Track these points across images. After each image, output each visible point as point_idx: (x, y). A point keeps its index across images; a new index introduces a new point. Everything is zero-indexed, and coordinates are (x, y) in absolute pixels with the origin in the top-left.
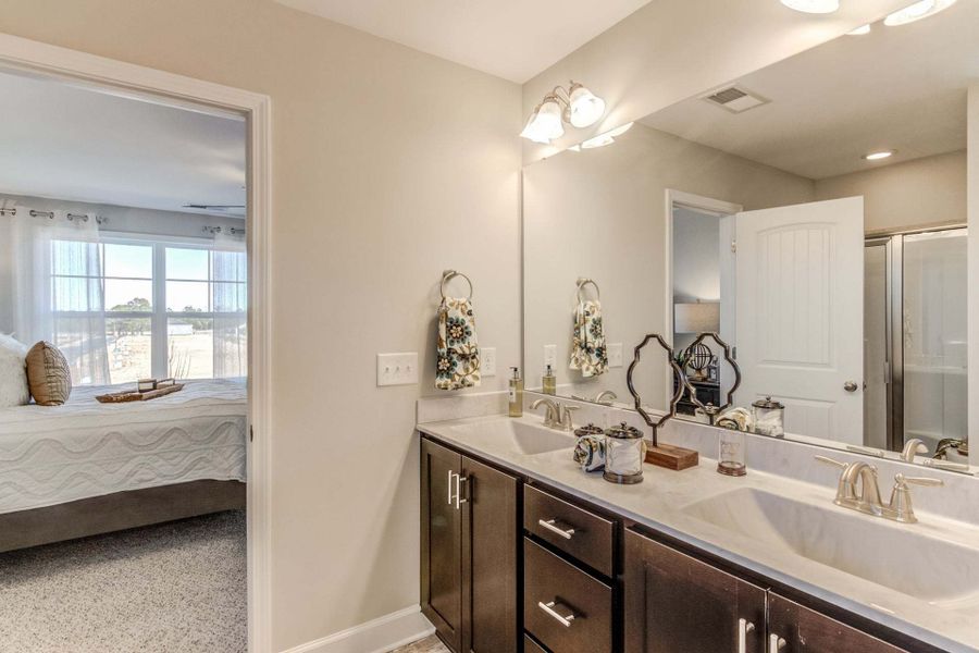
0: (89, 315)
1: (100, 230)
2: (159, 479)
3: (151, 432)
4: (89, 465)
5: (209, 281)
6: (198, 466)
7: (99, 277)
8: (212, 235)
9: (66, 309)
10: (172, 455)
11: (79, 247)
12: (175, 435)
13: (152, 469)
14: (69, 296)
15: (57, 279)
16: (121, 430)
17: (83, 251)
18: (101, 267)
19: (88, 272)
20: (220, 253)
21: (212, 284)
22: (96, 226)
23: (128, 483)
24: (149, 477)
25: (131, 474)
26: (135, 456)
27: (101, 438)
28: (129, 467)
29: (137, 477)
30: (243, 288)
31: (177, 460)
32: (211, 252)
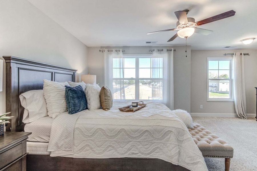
0: (120, 79)
1: (123, 54)
2: (140, 154)
3: (136, 131)
4: (114, 142)
5: (151, 68)
6: (156, 151)
7: (123, 68)
8: (152, 53)
9: (115, 78)
10: (146, 143)
11: (118, 59)
12: (146, 134)
13: (137, 148)
14: (116, 74)
15: (113, 69)
16: (126, 128)
17: (119, 60)
18: (123, 65)
19: (120, 67)
20: (154, 58)
21: (151, 69)
22: (122, 53)
23: (128, 153)
24: (136, 152)
25: (129, 150)
26: (131, 141)
27: (118, 131)
28: (128, 146)
29: (131, 151)
30: (161, 70)
31: (148, 146)
32: (152, 59)
